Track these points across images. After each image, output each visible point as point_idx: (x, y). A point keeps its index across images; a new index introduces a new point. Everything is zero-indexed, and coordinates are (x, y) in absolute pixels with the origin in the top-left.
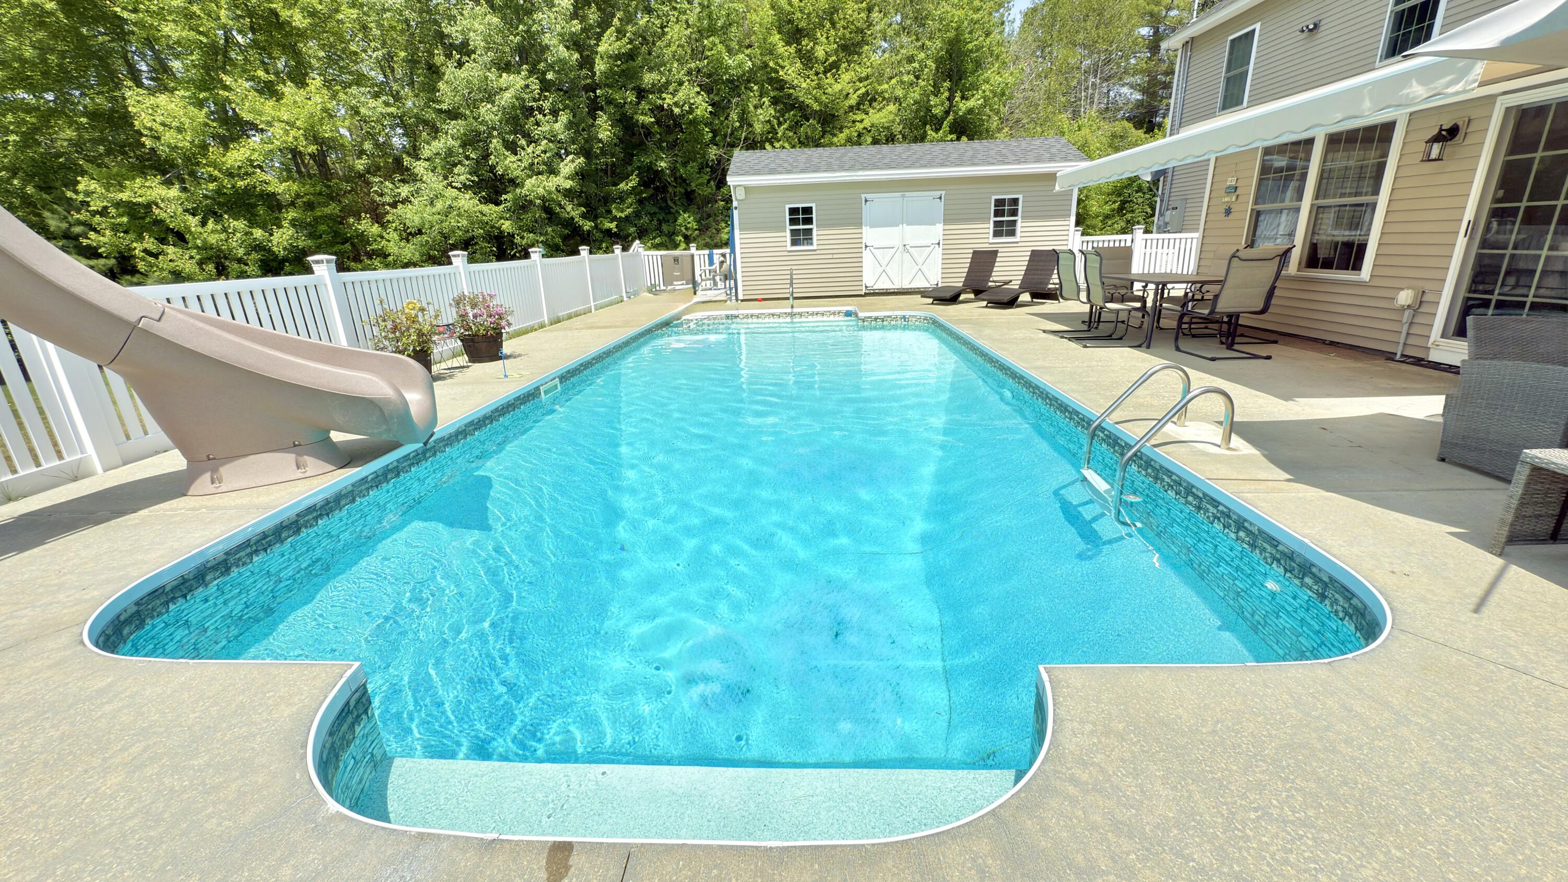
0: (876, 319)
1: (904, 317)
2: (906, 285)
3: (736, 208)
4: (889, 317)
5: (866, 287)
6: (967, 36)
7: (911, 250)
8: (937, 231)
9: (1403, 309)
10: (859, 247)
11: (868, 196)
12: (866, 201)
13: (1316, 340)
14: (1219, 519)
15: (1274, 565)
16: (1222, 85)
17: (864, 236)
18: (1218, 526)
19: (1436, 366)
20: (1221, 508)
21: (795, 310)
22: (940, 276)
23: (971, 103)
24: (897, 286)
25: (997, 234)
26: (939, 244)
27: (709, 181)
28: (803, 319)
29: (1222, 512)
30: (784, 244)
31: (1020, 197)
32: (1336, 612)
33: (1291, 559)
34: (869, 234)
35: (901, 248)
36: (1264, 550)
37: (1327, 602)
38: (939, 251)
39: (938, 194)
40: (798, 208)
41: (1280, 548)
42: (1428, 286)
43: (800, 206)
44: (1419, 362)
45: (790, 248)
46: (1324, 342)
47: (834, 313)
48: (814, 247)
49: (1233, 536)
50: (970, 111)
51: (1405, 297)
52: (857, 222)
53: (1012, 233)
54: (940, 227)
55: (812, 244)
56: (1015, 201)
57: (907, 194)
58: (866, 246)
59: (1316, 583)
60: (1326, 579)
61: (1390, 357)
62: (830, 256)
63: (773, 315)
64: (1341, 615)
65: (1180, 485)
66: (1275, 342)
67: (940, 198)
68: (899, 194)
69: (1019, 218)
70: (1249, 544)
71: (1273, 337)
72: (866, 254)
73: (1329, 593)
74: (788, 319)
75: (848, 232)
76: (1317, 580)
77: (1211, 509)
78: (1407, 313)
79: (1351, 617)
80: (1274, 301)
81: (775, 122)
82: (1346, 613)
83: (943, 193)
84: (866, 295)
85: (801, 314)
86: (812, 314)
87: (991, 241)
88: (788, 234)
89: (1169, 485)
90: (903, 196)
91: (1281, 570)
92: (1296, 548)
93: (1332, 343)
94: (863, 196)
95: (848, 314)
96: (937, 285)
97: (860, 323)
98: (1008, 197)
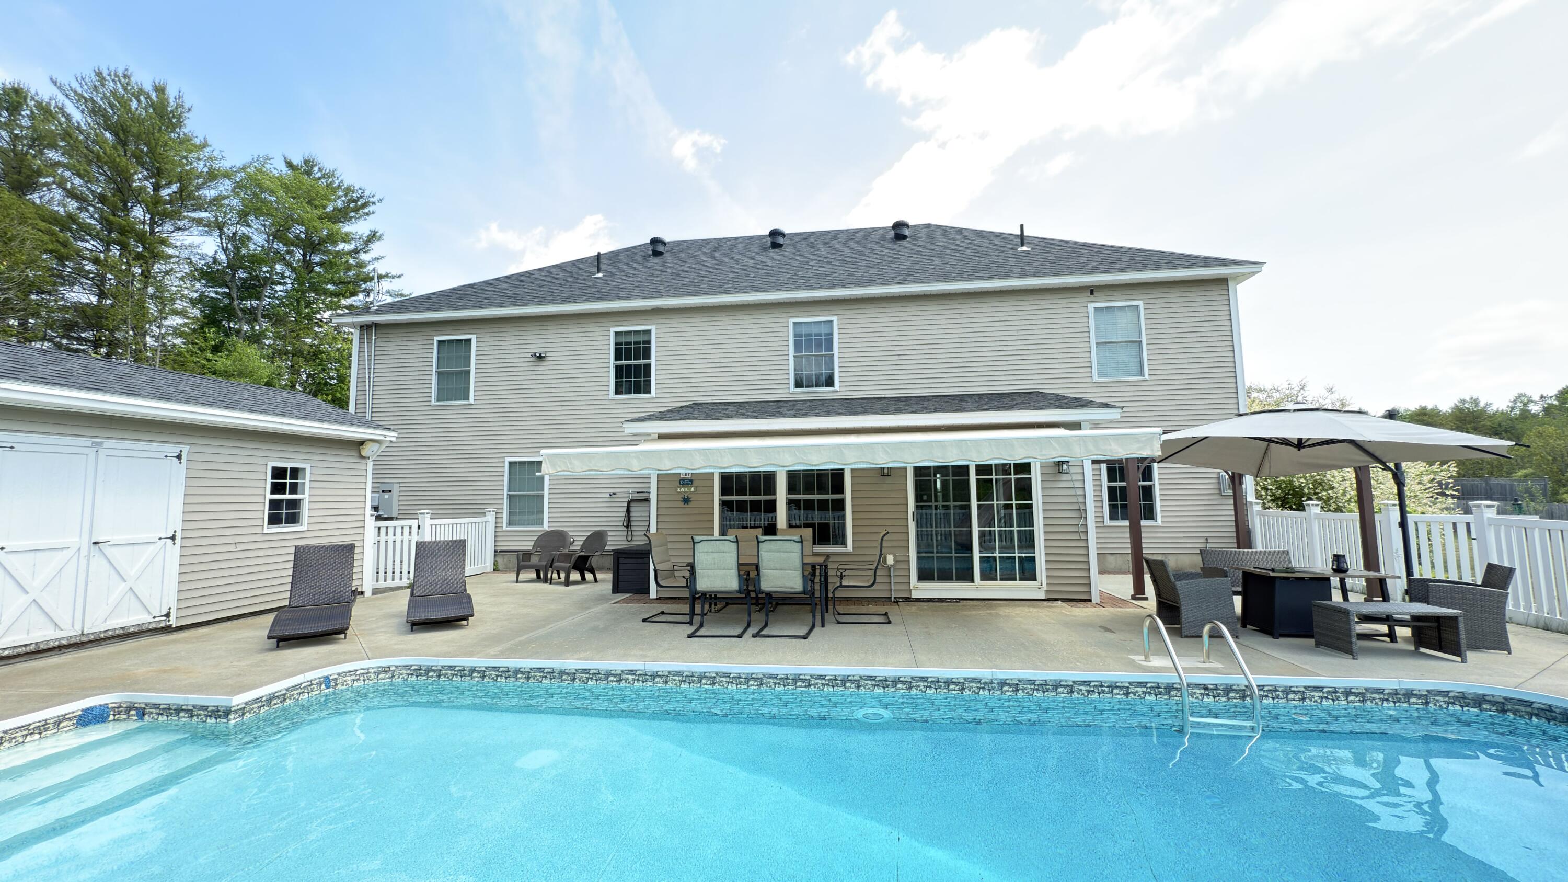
0: (270, 699)
2: (96, 625)
7: (112, 551)
8: (170, 515)
9: (888, 568)
16: (434, 378)
19: (921, 600)
22: (174, 596)
24: (68, 631)
25: (273, 523)
26: (173, 538)
31: (306, 465)
35: (91, 548)
38: (174, 551)
39: (174, 449)
42: (899, 552)
44: (908, 600)
47: (41, 729)
51: (890, 560)
53: (296, 523)
54: (177, 508)
56: (298, 472)
57: (108, 443)
61: (888, 600)
67: (179, 457)
68: (88, 442)
69: (307, 499)
78: (892, 570)
83: (185, 449)
87: (265, 534)
90: (99, 445)
95: (89, 718)
96: (168, 615)
97: (233, 720)
98: (289, 465)
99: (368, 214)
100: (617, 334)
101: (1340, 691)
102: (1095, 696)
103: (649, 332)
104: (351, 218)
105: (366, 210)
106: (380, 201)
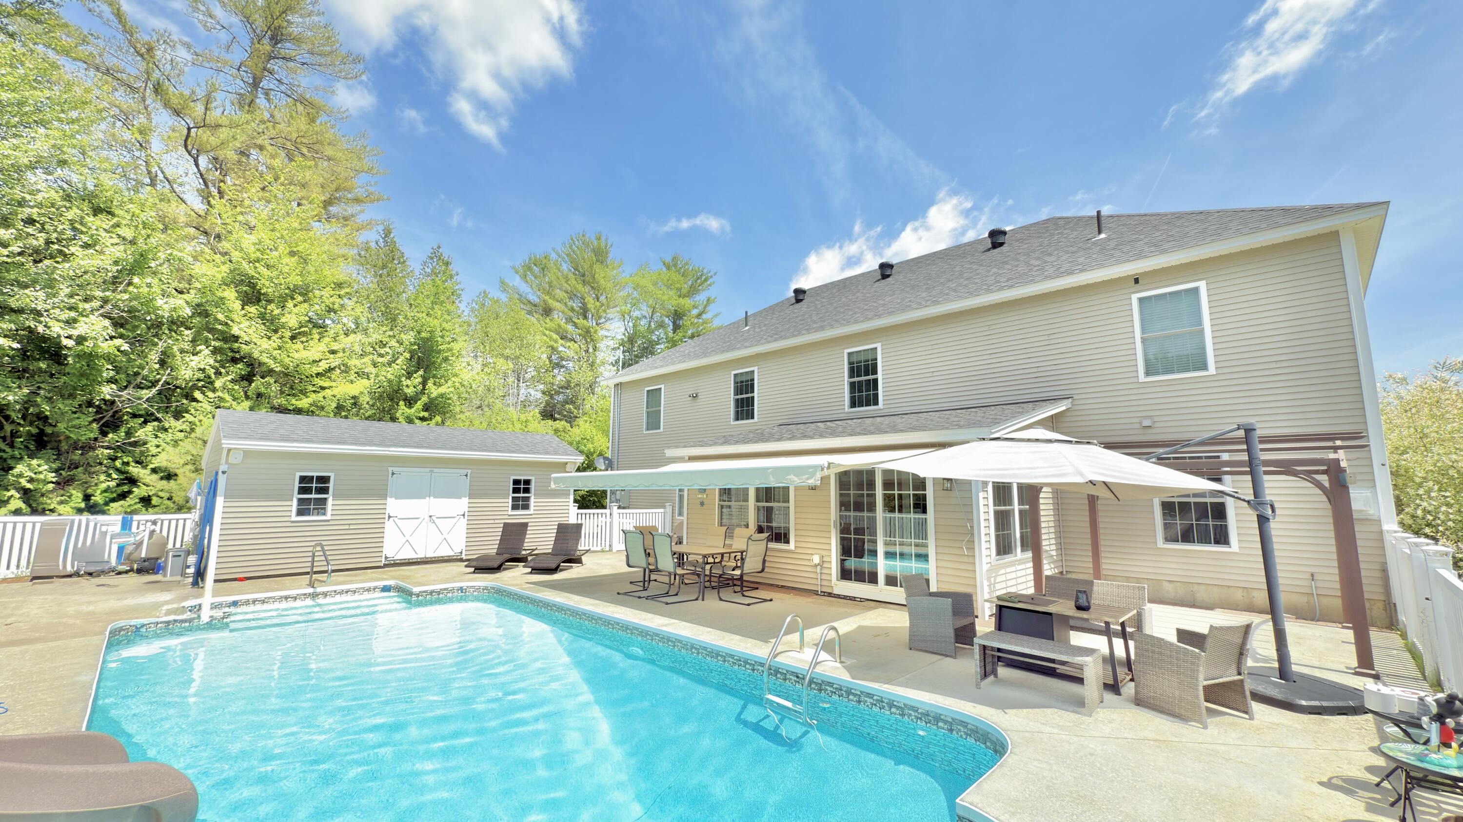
0: (432, 592)
1: (461, 589)
2: (430, 554)
3: (224, 472)
4: (445, 589)
5: (386, 558)
6: (439, 339)
7: (437, 521)
8: (462, 504)
9: (816, 566)
10: (380, 520)
11: (395, 469)
12: (393, 474)
13: (772, 585)
14: (875, 705)
15: (919, 722)
16: (645, 415)
17: (388, 507)
18: (876, 709)
19: (838, 596)
20: (875, 698)
21: (319, 590)
22: (465, 544)
23: (442, 390)
24: (421, 555)
25: (515, 507)
26: (464, 515)
27: (91, 423)
28: (329, 600)
29: (877, 700)
30: (288, 514)
31: (533, 478)
32: (961, 736)
33: (928, 715)
34: (393, 505)
35: (427, 518)
36: (910, 715)
37: (954, 732)
38: (464, 522)
39: (464, 472)
40: (313, 477)
41: (920, 711)
42: (824, 553)
43: (315, 474)
44: (830, 595)
45: (294, 518)
46: (777, 586)
47: (369, 590)
48: (328, 517)
49: (888, 713)
50: (442, 396)
51: (816, 559)
52: (383, 495)
53: (526, 507)
54: (465, 501)
55: (324, 514)
56: (527, 482)
57: (436, 470)
58: (390, 517)
59: (945, 724)
60: (950, 720)
61: (815, 593)
62: (347, 527)
63: (286, 598)
64: (964, 737)
65: (841, 690)
66: (757, 589)
67: (466, 475)
68: (428, 470)
69: (532, 495)
70: (900, 714)
71: (756, 586)
72: (389, 525)
73: (954, 727)
74: (309, 602)
75: (373, 503)
76: (945, 722)
77: (869, 700)
78: (819, 567)
79: (970, 736)
80: (767, 564)
81: (212, 372)
82: (967, 734)
83: (469, 471)
84: (385, 566)
85: (325, 594)
86: (341, 593)
87: (510, 513)
88: (295, 502)
89: (832, 692)
90: (431, 472)
91: (924, 723)
92: (927, 708)
93: (782, 587)
94: (390, 469)
95: (386, 589)
96: (461, 553)
97: (414, 598)
98: (522, 478)
99: (710, 285)
100: (735, 375)
101: (886, 701)
102: (736, 667)
103: (753, 372)
104: (699, 290)
105: (708, 283)
106: (715, 274)
